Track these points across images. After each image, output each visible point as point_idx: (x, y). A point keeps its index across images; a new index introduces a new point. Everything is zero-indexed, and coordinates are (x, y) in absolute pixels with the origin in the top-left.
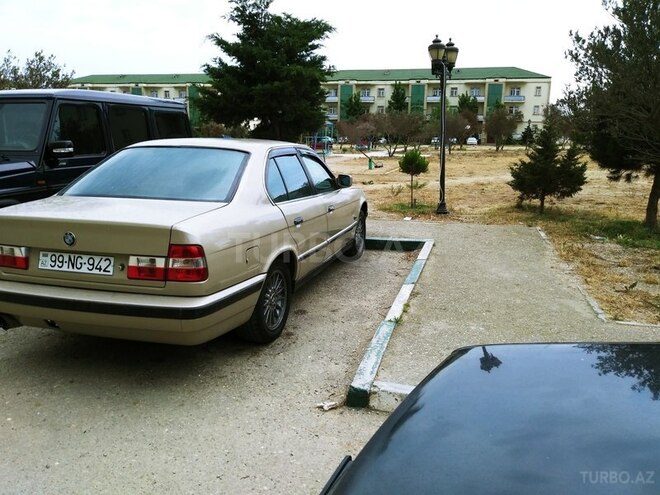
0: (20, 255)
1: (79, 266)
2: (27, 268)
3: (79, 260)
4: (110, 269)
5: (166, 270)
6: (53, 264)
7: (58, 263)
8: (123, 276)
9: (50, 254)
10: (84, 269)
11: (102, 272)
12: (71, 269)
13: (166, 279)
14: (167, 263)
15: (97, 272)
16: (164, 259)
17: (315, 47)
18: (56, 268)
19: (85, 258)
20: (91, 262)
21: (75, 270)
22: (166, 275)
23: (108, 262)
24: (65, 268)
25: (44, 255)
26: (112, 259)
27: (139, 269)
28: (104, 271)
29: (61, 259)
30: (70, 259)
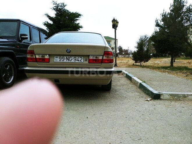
0: (47, 58)
1: (70, 60)
2: (49, 62)
3: (71, 58)
4: (82, 60)
5: (102, 59)
6: (60, 60)
7: (62, 59)
8: (87, 62)
9: (58, 57)
10: (73, 61)
11: (79, 62)
12: (67, 61)
13: (102, 63)
14: (103, 57)
15: (78, 61)
16: (102, 56)
17: (77, 20)
18: (62, 61)
19: (73, 58)
20: (75, 58)
21: (69, 61)
22: (102, 61)
23: (81, 58)
24: (65, 61)
25: (56, 57)
26: (83, 57)
27: (93, 60)
28: (80, 61)
29: (63, 58)
30: (67, 58)
